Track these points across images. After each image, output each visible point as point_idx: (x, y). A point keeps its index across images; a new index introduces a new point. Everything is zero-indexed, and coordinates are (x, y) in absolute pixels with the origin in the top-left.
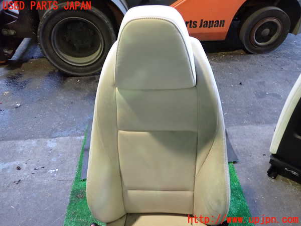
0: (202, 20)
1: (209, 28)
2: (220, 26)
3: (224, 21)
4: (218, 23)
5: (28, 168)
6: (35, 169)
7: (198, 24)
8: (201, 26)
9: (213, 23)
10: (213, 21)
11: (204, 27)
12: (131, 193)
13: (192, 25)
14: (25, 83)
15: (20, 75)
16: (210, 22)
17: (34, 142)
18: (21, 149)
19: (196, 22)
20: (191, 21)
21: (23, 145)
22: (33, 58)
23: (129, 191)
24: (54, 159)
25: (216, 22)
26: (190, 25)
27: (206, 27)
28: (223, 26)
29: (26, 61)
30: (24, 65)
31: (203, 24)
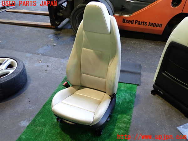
0: (150, 22)
1: (153, 26)
2: (159, 27)
3: (162, 25)
4: (158, 25)
5: (51, 67)
6: (54, 68)
7: (148, 24)
8: (149, 25)
9: (155, 25)
10: (156, 24)
11: (150, 26)
12: (83, 75)
13: (144, 24)
14: (61, 37)
15: (59, 34)
16: (154, 24)
17: (56, 59)
18: (51, 60)
19: (147, 23)
20: (144, 22)
21: (52, 59)
22: (67, 28)
23: (83, 74)
24: (62, 66)
25: (157, 24)
26: (143, 24)
27: (152, 26)
28: (161, 27)
29: (64, 29)
30: (62, 30)
31: (150, 24)
